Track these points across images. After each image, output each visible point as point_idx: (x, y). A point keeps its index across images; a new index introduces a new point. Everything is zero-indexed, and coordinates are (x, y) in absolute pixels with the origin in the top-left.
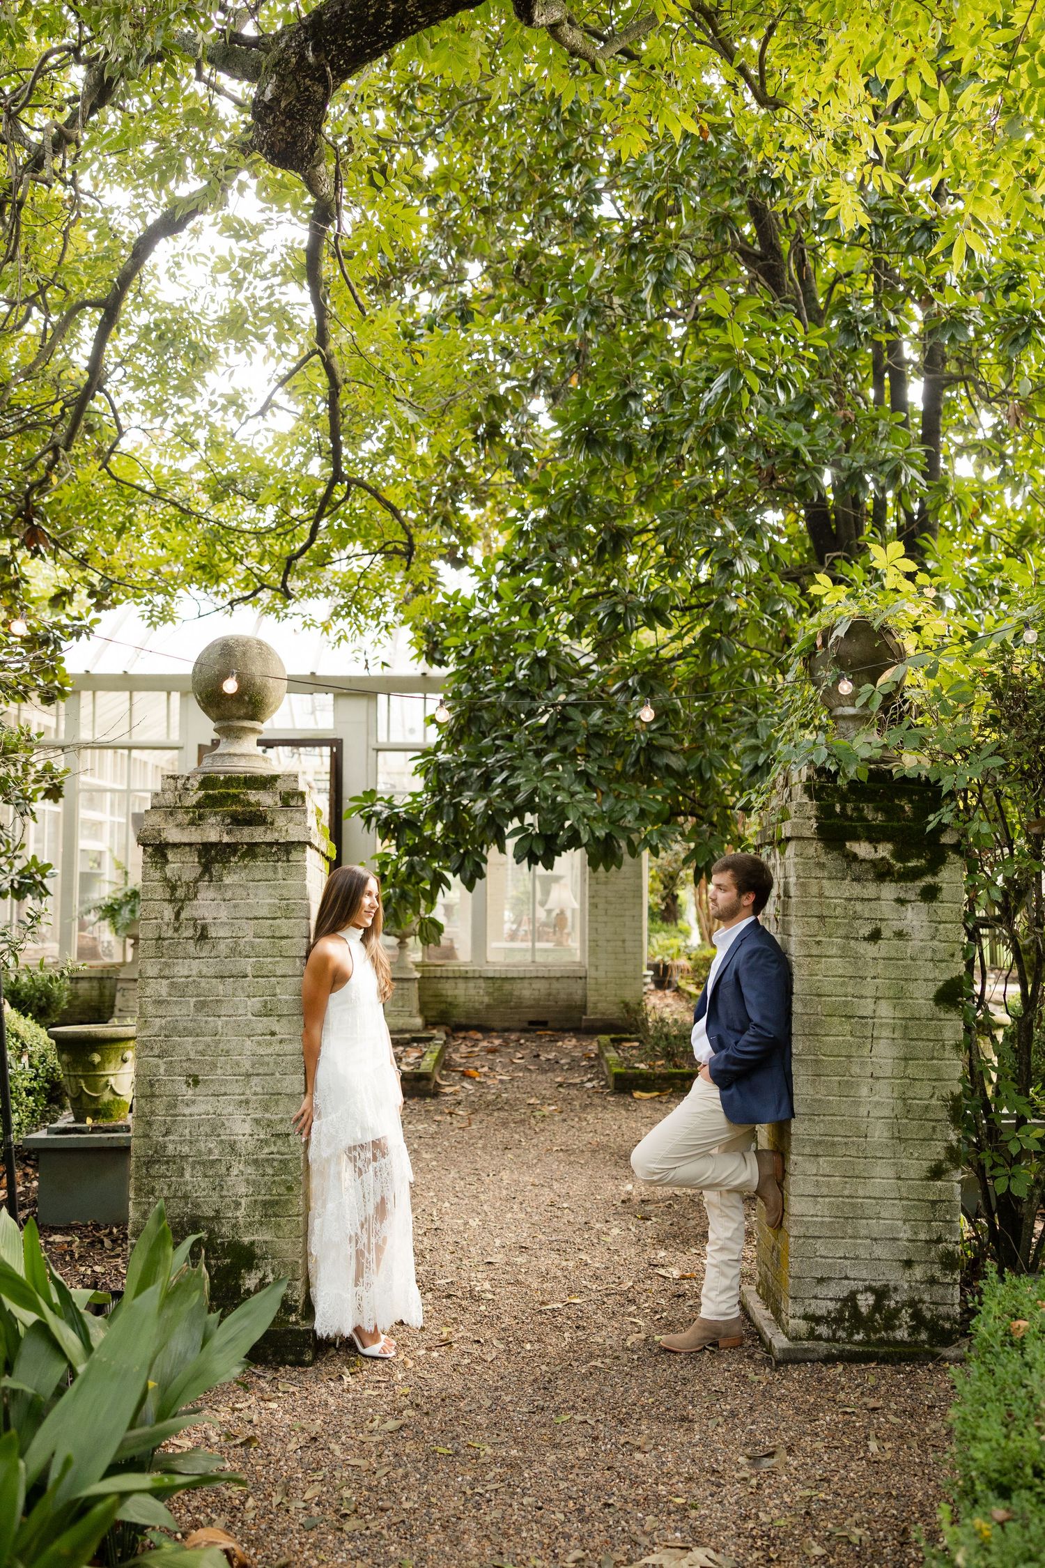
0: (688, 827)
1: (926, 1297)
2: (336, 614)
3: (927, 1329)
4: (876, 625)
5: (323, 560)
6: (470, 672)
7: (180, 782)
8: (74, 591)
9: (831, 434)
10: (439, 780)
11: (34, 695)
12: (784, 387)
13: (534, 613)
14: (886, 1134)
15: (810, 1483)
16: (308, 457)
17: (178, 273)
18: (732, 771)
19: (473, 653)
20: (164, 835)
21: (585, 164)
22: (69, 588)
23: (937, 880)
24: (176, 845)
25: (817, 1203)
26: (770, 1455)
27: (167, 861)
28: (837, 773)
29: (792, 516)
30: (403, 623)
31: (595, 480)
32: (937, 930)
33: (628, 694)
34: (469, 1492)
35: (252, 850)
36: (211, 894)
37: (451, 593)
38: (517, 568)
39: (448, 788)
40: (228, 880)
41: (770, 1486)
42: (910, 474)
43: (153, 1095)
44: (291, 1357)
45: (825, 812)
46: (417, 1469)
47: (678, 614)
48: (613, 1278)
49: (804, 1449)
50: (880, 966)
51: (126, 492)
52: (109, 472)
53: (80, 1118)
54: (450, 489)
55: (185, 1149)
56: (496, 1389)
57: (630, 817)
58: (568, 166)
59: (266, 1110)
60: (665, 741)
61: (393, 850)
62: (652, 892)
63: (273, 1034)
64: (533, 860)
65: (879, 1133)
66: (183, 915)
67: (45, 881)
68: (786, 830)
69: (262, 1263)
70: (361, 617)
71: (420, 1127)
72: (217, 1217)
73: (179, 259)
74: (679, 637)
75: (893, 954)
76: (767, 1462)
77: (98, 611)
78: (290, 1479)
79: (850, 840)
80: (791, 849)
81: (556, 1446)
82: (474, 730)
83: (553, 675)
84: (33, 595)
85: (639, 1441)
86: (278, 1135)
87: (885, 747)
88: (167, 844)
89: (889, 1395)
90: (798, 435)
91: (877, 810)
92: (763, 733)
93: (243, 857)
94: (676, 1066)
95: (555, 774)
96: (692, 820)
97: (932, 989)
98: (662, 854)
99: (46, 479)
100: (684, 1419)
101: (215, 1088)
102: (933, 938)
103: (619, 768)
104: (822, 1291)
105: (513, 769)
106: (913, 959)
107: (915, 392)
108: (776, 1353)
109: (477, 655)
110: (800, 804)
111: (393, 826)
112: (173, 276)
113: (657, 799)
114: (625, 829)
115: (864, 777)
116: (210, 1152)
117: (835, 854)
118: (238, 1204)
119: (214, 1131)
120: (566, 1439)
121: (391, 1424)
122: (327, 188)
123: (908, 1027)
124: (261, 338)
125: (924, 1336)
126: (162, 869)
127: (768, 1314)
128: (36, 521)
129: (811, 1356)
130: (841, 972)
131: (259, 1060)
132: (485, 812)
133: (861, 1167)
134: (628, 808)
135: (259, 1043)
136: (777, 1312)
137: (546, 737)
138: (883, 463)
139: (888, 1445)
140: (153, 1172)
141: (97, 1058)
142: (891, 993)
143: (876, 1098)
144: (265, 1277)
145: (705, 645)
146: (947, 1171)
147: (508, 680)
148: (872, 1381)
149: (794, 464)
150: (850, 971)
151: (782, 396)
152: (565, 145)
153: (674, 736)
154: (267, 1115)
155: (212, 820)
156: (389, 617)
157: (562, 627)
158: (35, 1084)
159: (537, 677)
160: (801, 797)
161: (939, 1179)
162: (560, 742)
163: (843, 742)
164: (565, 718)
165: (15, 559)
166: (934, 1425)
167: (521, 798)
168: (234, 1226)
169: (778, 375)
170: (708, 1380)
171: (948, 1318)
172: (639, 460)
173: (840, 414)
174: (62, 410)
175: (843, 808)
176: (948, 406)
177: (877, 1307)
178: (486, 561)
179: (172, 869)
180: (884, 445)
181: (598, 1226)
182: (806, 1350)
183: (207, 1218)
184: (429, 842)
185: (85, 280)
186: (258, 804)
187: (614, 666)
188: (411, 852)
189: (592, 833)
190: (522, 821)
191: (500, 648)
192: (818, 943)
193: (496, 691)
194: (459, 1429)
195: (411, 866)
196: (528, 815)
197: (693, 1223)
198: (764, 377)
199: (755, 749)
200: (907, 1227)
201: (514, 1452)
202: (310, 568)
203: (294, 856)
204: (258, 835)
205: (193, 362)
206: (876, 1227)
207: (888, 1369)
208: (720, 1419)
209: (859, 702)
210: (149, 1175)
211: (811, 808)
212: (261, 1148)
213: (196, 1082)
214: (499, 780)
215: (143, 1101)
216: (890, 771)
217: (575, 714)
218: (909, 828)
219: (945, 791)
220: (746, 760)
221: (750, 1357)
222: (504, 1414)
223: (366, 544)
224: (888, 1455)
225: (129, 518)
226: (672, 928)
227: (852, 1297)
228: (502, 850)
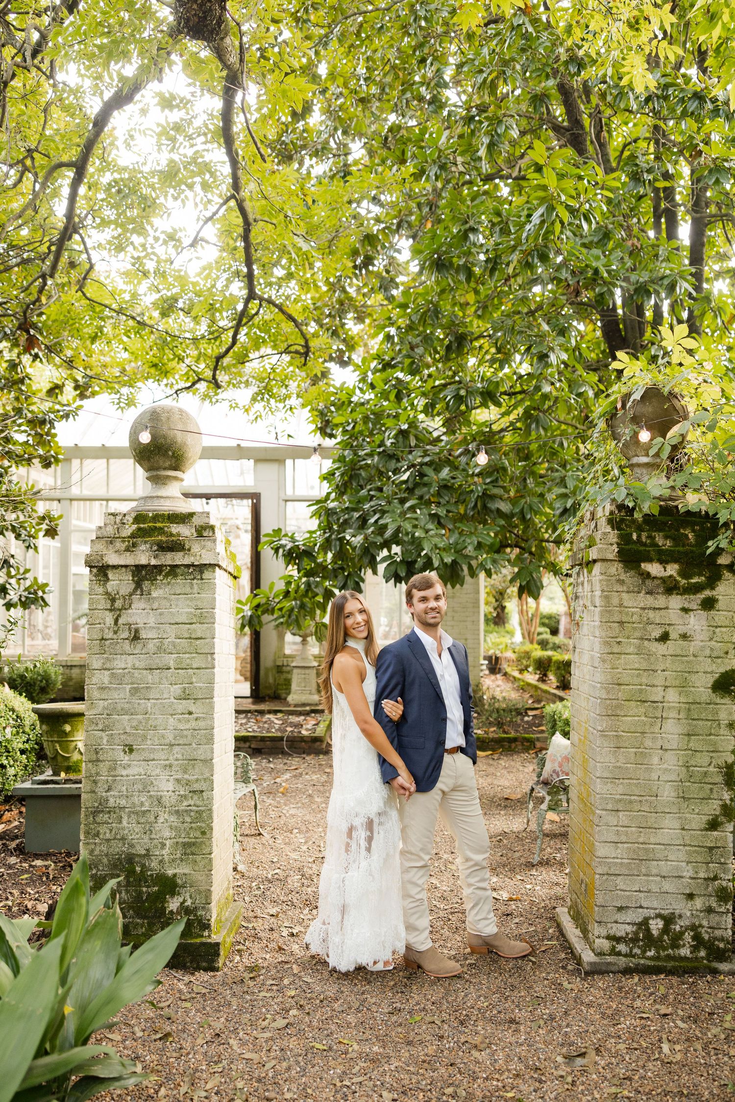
0: (513, 556)
1: (705, 923)
2: (254, 399)
3: (705, 948)
4: (666, 391)
5: (242, 360)
6: (352, 440)
7: (118, 518)
8: (63, 385)
9: (622, 258)
10: (328, 521)
11: (36, 461)
12: (587, 219)
13: (399, 398)
14: (673, 794)
15: (615, 1081)
16: (229, 281)
17: (132, 143)
18: (546, 515)
19: (354, 427)
20: (105, 559)
21: (436, 59)
22: (60, 383)
23: (714, 593)
24: (115, 567)
25: (617, 848)
26: (582, 1055)
27: (108, 579)
28: (634, 509)
29: (591, 327)
30: (303, 406)
31: (444, 296)
32: (714, 633)
33: (469, 456)
34: (338, 1084)
35: (173, 570)
36: (142, 605)
37: (338, 385)
38: (387, 366)
39: (335, 527)
40: (155, 594)
41: (583, 1084)
42: (684, 286)
43: (98, 760)
44: (204, 964)
45: (624, 539)
46: (298, 1063)
47: (506, 397)
48: (456, 899)
49: (609, 1050)
50: (669, 661)
51: (98, 310)
52: (84, 294)
53: (56, 773)
54: (338, 309)
55: (123, 802)
56: (363, 993)
57: (470, 548)
58: (423, 61)
59: (185, 772)
60: (496, 491)
61: (295, 573)
62: (487, 603)
63: (190, 713)
64: (398, 579)
65: (668, 793)
66: (120, 621)
67: (45, 596)
68: (593, 554)
69: (182, 891)
70: (272, 401)
71: (314, 777)
72: (147, 855)
73: (132, 133)
74: (507, 413)
75: (679, 652)
76: (579, 1061)
77: (81, 399)
78: (196, 1070)
79: (644, 561)
80: (597, 568)
81: (409, 1043)
82: (354, 484)
83: (413, 442)
84: (34, 388)
85: (477, 1040)
86: (194, 792)
87: (673, 488)
88: (108, 566)
89: (677, 1003)
90: (597, 258)
91: (666, 537)
92: (571, 484)
93: (166, 576)
94: (505, 732)
95: (415, 516)
96: (517, 551)
97: (710, 680)
98: (494, 576)
99: (38, 300)
100: (512, 1021)
101: (146, 755)
102: (711, 639)
103: (462, 511)
104: (621, 917)
105: (383, 512)
106: (694, 656)
107: (684, 231)
108: (585, 965)
109: (357, 429)
110: (604, 534)
111: (295, 555)
112: (128, 146)
113: (490, 535)
114: (467, 556)
115: (656, 512)
116: (142, 804)
117: (632, 573)
118: (163, 845)
119: (145, 789)
120: (419, 1037)
121: (281, 1023)
122: (233, 59)
123: (691, 710)
124: (191, 187)
125: (703, 953)
126: (104, 585)
127: (578, 932)
128: (32, 332)
129: (613, 969)
130: (637, 666)
131: (179, 733)
132: (362, 544)
133: (653, 820)
134: (468, 541)
135: (179, 720)
136: (585, 932)
137: (407, 489)
138: (662, 278)
139: (678, 1047)
140: (98, 820)
141: (68, 728)
142: (677, 683)
143: (665, 766)
144: (184, 901)
145: (526, 420)
146: (722, 823)
147: (379, 446)
148: (663, 990)
149: (595, 280)
150: (644, 666)
151: (585, 226)
152: (420, 46)
153: (504, 488)
154: (186, 776)
155: (143, 547)
156: (294, 401)
157: (420, 408)
158: (27, 746)
159: (401, 444)
160: (604, 527)
161: (716, 830)
162: (418, 492)
163: (638, 484)
164: (422, 475)
165: (20, 362)
166: (715, 1030)
167: (388, 533)
168: (161, 861)
169: (582, 210)
170: (531, 987)
171: (722, 939)
172: (477, 283)
173: (629, 243)
174: (49, 248)
175: (639, 536)
176: (709, 242)
177: (666, 930)
178: (364, 360)
179: (112, 586)
180: (664, 265)
181: (445, 856)
182: (609, 964)
183: (140, 856)
184: (323, 567)
185: (61, 147)
186: (179, 535)
187: (459, 437)
188: (308, 574)
189: (442, 560)
190: (389, 551)
191: (374, 425)
192: (619, 643)
193: (370, 455)
194: (333, 1027)
195: (308, 584)
196: (394, 546)
197: (517, 855)
198: (572, 211)
199: (565, 496)
200: (690, 867)
201: (376, 1049)
202: (234, 365)
203: (206, 575)
204: (178, 558)
205: (144, 210)
206: (665, 868)
207: (675, 980)
208: (542, 1022)
209: (652, 452)
210: (95, 822)
211: (613, 536)
212: (181, 801)
213: (131, 750)
214: (372, 520)
215: (90, 765)
216: (677, 507)
217: (429, 471)
218: (692, 552)
219: (721, 522)
220: (557, 505)
221: (563, 967)
222: (369, 1015)
223: (275, 347)
224: (679, 1057)
225: (101, 329)
226: (501, 629)
227: (646, 921)
228: (375, 572)
